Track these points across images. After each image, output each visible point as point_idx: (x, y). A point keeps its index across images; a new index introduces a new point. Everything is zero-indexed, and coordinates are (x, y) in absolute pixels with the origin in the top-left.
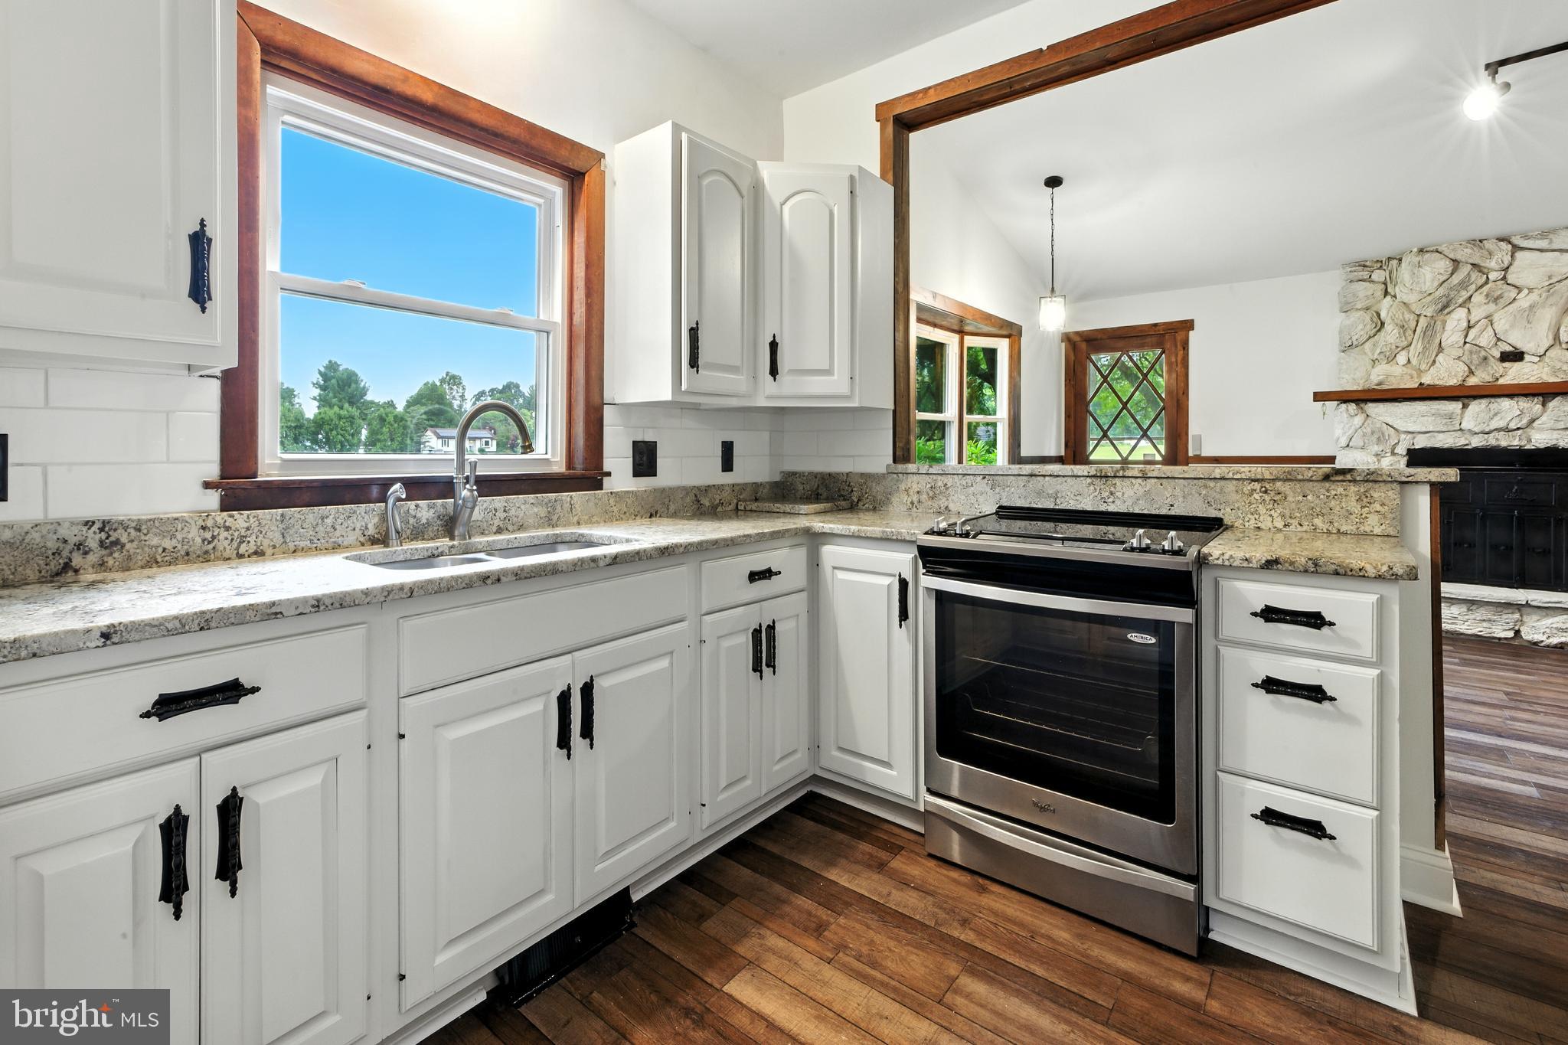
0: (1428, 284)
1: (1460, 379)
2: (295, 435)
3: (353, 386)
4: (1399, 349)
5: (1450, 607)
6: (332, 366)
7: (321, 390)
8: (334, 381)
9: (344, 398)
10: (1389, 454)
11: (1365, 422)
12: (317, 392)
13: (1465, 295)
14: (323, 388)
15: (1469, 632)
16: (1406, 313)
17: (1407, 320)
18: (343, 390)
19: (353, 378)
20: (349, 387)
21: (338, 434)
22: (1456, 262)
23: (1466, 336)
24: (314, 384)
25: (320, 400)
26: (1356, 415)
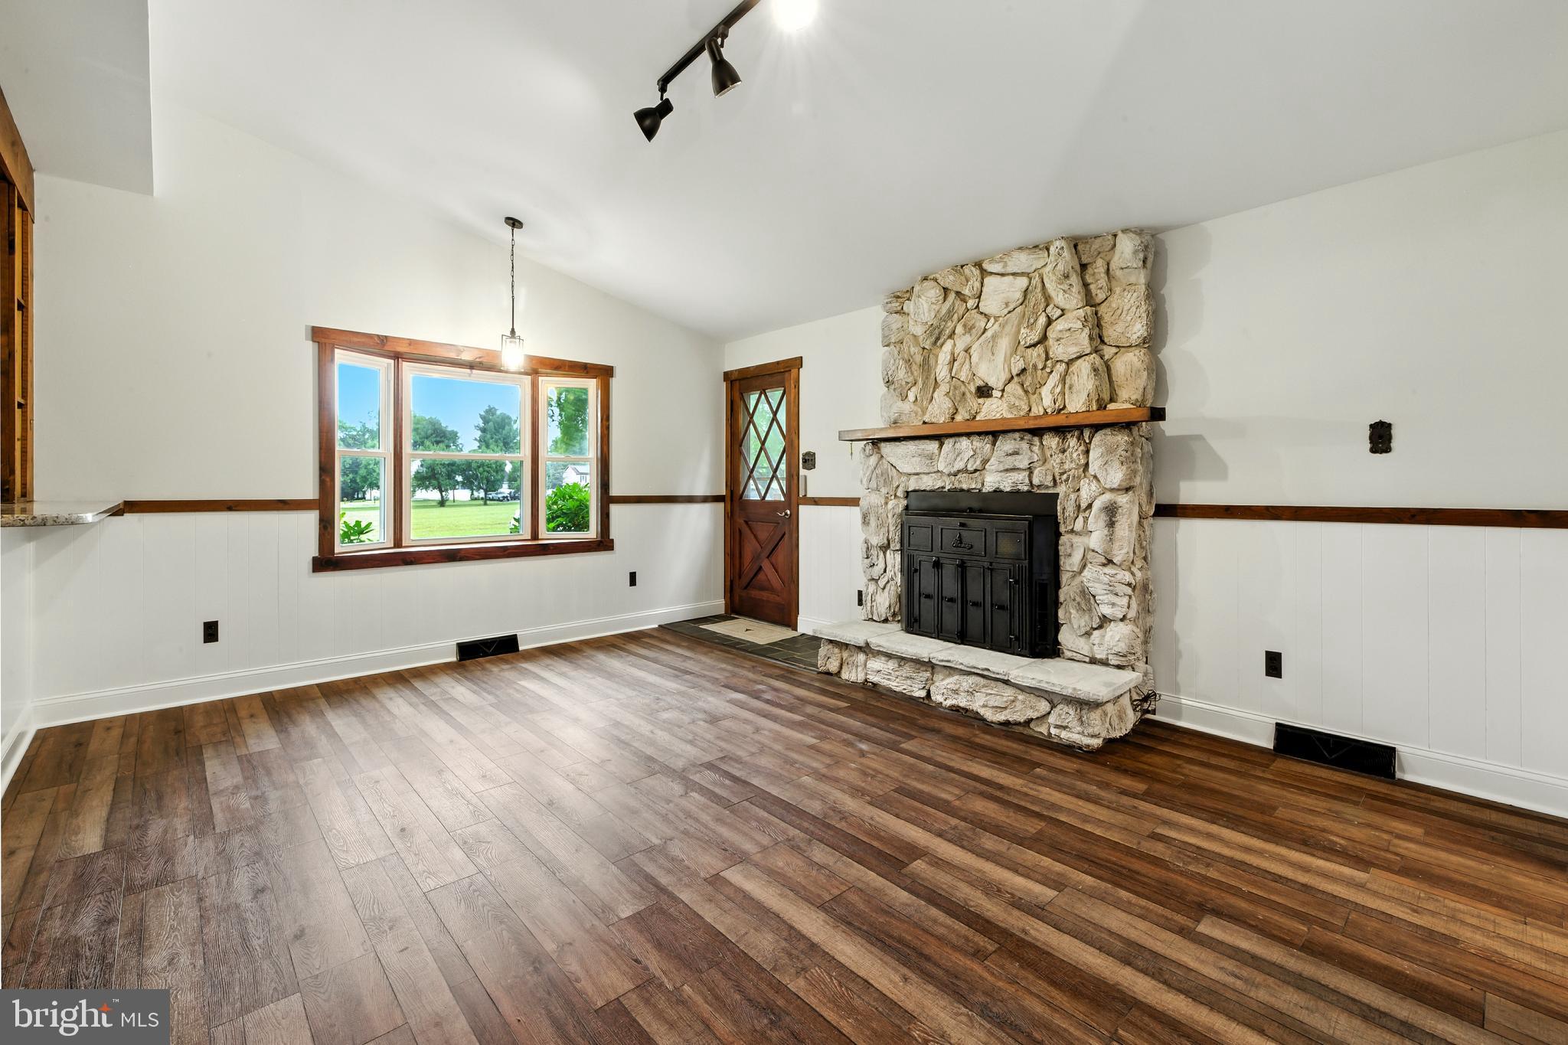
0: (926, 315)
1: (947, 416)
2: (448, 471)
3: (507, 428)
4: (910, 385)
5: (887, 661)
6: (491, 411)
7: (482, 431)
8: (491, 424)
9: (500, 439)
10: (893, 497)
11: (878, 462)
12: (478, 434)
13: (950, 325)
14: (484, 430)
15: (897, 689)
16: (912, 346)
17: (912, 353)
18: (498, 432)
19: (506, 421)
20: (504, 429)
21: (484, 471)
22: (946, 290)
23: (951, 370)
24: (475, 427)
25: (480, 441)
26: (871, 455)
